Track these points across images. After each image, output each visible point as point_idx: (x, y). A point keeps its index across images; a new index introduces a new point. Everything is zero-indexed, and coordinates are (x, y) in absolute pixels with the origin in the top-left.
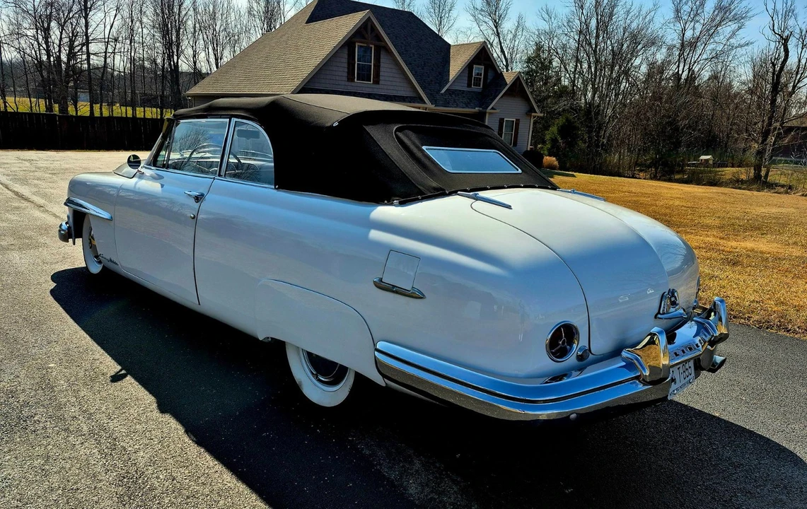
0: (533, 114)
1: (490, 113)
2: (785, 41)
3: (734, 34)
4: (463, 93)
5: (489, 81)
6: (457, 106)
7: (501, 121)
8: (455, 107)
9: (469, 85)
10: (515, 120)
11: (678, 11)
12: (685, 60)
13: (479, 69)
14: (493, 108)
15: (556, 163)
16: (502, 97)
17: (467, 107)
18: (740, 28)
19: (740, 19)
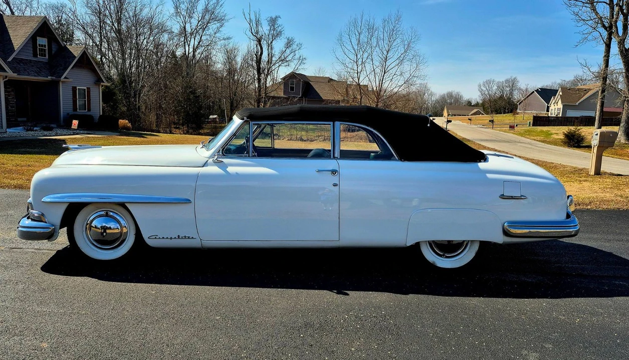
0: (102, 84)
1: (63, 82)
2: (259, 41)
3: (218, 29)
4: (31, 62)
5: (53, 52)
6: (29, 75)
7: (74, 89)
8: (27, 75)
9: (35, 55)
10: (86, 88)
11: (177, 8)
12: (189, 46)
13: (42, 41)
14: (65, 78)
15: (129, 125)
16: (72, 68)
17: (39, 75)
18: (221, 26)
19: (221, 20)
